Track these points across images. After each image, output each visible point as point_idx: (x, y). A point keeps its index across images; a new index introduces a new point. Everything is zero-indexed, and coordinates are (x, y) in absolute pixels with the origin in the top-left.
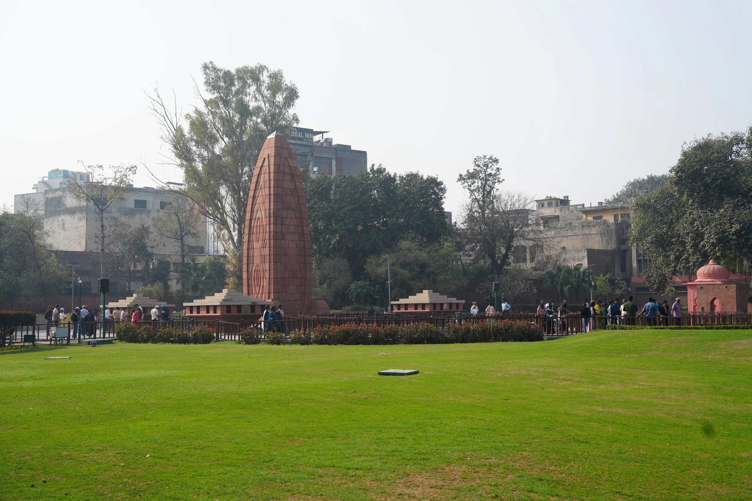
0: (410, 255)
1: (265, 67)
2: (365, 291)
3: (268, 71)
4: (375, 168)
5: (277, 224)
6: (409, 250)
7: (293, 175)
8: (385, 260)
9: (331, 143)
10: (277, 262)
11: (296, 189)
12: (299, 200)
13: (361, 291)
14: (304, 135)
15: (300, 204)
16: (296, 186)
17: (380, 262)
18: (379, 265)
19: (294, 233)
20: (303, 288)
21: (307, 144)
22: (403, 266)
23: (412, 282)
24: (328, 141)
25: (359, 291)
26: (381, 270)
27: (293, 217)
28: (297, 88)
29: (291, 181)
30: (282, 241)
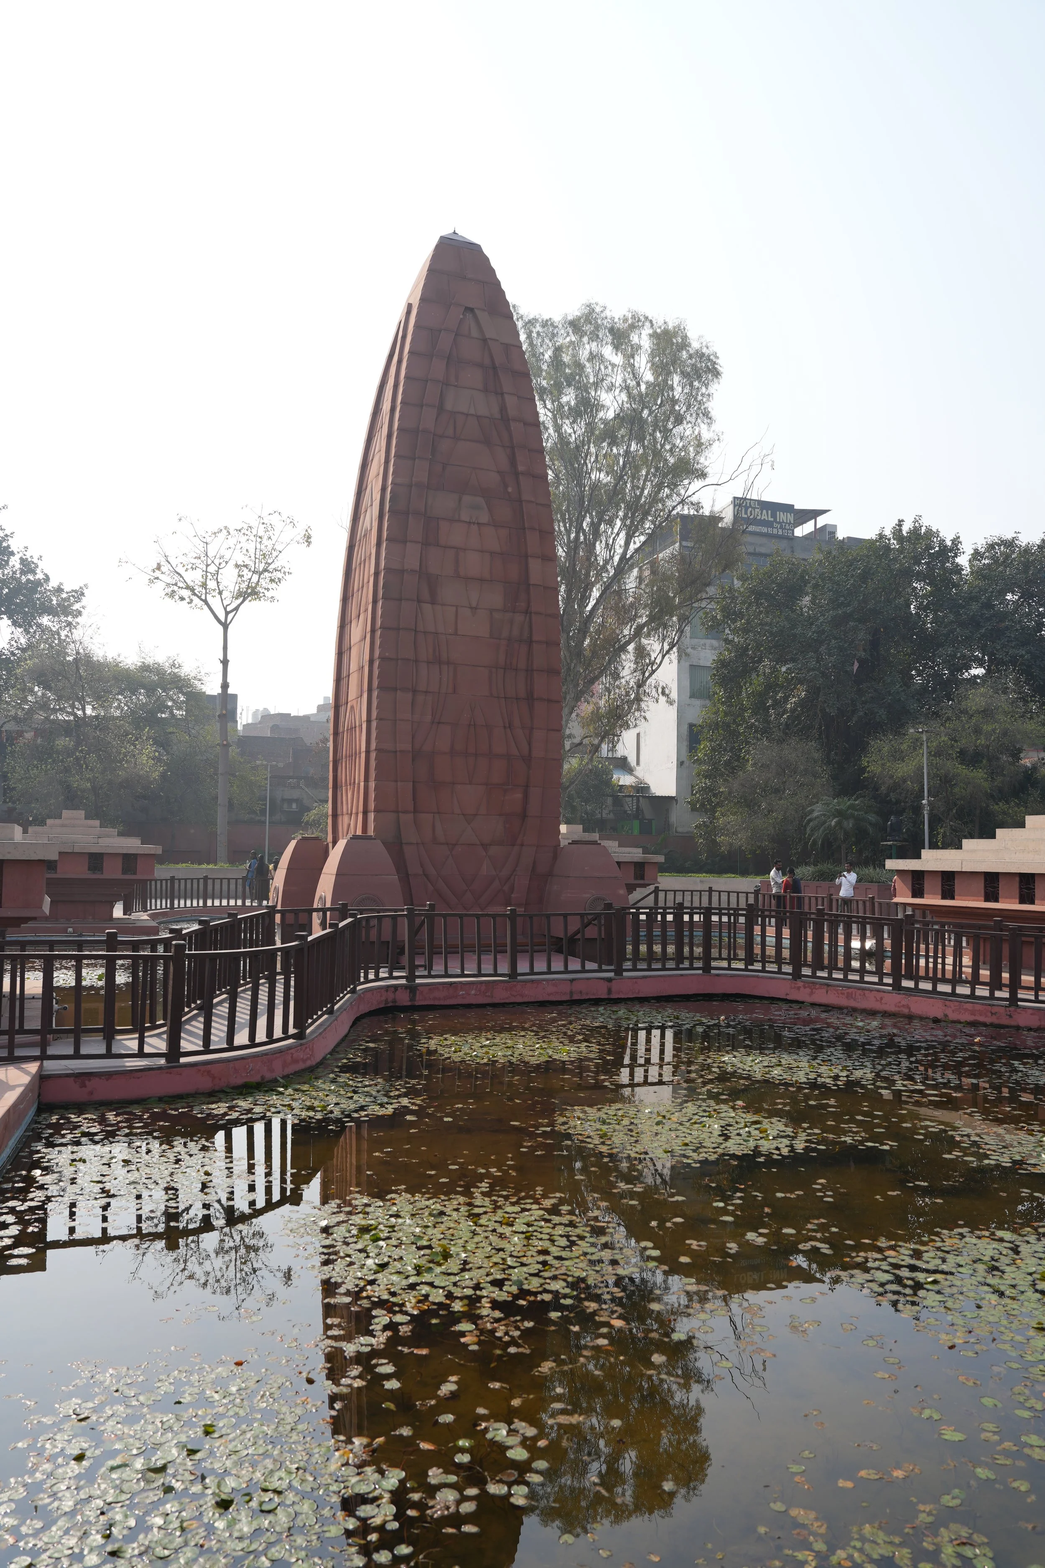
0: (987, 728)
1: (646, 318)
2: (849, 824)
3: (652, 325)
4: (905, 529)
5: (405, 542)
6: (987, 713)
7: (494, 368)
8: (916, 744)
9: (833, 533)
10: (395, 689)
11: (505, 419)
12: (513, 462)
13: (839, 823)
14: (774, 516)
15: (516, 474)
16: (503, 409)
17: (904, 747)
18: (898, 756)
19: (482, 580)
20: (519, 796)
21: (780, 533)
22: (971, 758)
23: (996, 807)
24: (828, 532)
25: (833, 823)
26: (903, 769)
27: (484, 518)
28: (717, 358)
29: (486, 390)
30: (427, 607)
